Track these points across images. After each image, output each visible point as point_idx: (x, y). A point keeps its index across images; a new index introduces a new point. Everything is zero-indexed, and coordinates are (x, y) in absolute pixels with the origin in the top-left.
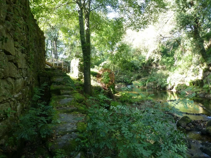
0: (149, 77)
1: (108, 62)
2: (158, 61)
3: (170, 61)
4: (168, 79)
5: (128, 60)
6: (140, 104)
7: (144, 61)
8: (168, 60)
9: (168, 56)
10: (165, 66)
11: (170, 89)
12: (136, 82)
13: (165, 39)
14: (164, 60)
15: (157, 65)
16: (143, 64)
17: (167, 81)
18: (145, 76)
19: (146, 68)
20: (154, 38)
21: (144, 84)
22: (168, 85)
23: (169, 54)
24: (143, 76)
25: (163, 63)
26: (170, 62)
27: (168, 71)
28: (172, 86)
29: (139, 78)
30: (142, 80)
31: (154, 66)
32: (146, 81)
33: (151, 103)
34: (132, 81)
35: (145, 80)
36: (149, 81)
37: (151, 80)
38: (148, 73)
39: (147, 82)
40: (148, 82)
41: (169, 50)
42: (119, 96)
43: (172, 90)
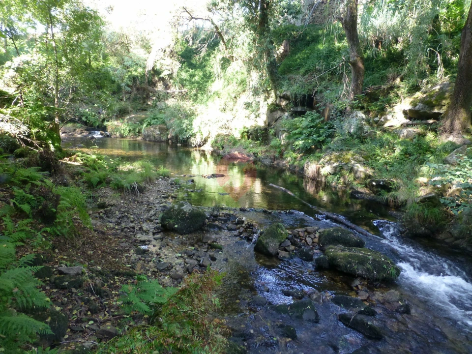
0: (148, 113)
1: (35, 58)
2: (170, 76)
3: (197, 78)
4: (196, 122)
5: (94, 64)
6: (145, 188)
7: (135, 70)
8: (192, 76)
9: (192, 66)
10: (186, 90)
11: (200, 146)
12: (116, 123)
13: (193, 20)
14: (184, 75)
15: (167, 87)
16: (134, 79)
17: (193, 126)
18: (137, 111)
19: (141, 91)
20: (170, 12)
21: (137, 130)
22: (194, 135)
23: (194, 62)
24: (134, 108)
25: (182, 83)
26: (198, 83)
27: (191, 102)
28: (204, 138)
29: (121, 114)
30: (130, 119)
31: (160, 87)
32: (141, 122)
33: (171, 184)
34: (104, 120)
35: (139, 119)
36: (149, 124)
37: (153, 121)
38: (144, 102)
39: (145, 125)
40: (147, 126)
41: (197, 51)
42: (76, 164)
43: (202, 148)
